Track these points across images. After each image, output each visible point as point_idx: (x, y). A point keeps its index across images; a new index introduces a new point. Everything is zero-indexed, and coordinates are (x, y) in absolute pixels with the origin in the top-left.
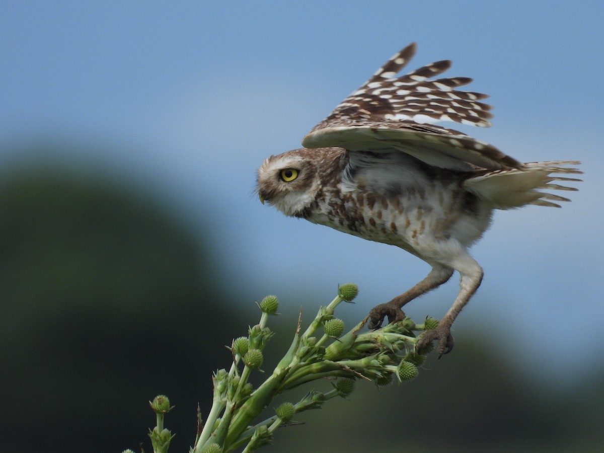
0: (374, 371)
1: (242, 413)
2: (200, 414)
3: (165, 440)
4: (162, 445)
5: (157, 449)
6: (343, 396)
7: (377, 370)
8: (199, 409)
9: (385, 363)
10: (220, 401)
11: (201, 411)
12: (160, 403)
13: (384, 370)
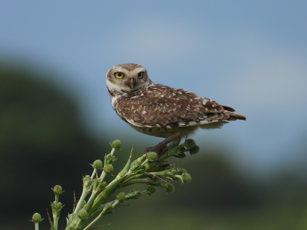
0: (168, 178)
1: (99, 197)
2: (75, 197)
3: (59, 208)
4: (58, 211)
5: (55, 212)
6: (150, 194)
7: (170, 177)
8: (74, 195)
9: (175, 173)
10: (86, 191)
11: (76, 196)
12: (57, 189)
13: (174, 177)
